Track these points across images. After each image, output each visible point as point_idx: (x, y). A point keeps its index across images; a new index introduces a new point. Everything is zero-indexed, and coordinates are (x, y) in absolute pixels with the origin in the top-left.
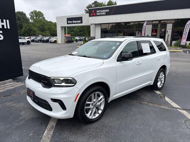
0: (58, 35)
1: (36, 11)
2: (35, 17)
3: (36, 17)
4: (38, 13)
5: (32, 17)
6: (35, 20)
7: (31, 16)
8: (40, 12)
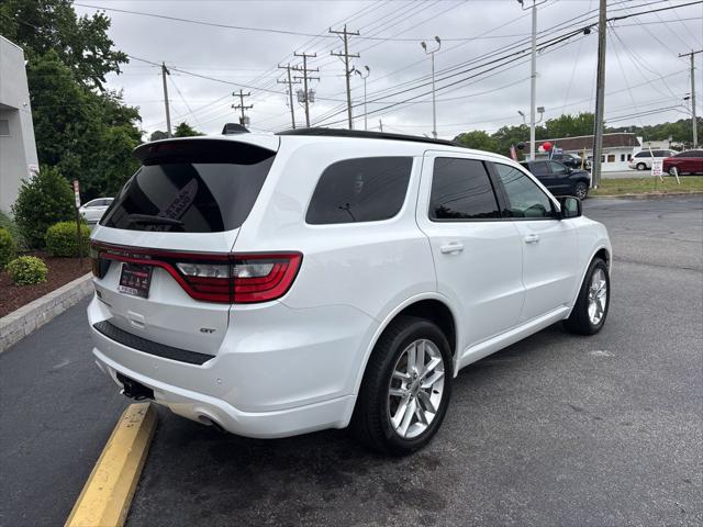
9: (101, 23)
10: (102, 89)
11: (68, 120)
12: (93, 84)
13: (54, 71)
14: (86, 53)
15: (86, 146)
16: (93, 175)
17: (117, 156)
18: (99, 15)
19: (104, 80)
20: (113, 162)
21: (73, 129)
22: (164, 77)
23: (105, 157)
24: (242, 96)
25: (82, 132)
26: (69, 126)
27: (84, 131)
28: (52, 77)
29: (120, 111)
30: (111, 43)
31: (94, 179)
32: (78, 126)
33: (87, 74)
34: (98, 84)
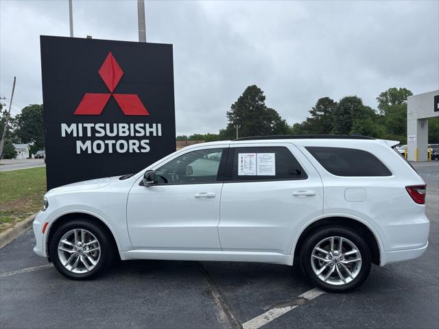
0: (409, 140)
1: (395, 89)
2: (390, 104)
3: (393, 102)
4: (399, 92)
5: (383, 105)
6: (389, 110)
7: (382, 101)
8: (405, 89)
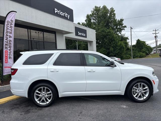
9: (122, 20)
10: (121, 34)
11: (112, 41)
12: (119, 33)
13: (110, 32)
14: (118, 27)
15: (115, 46)
16: (116, 52)
17: (120, 48)
18: (121, 19)
19: (121, 32)
20: (120, 49)
21: (113, 43)
22: (131, 30)
23: (118, 48)
24: (156, 31)
25: (114, 43)
26: (112, 42)
27: (115, 43)
28: (110, 33)
29: (124, 38)
30: (123, 24)
31: (116, 53)
32: (114, 42)
33: (118, 31)
34: (120, 33)
